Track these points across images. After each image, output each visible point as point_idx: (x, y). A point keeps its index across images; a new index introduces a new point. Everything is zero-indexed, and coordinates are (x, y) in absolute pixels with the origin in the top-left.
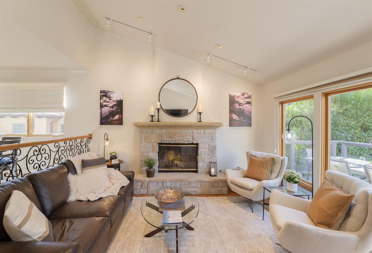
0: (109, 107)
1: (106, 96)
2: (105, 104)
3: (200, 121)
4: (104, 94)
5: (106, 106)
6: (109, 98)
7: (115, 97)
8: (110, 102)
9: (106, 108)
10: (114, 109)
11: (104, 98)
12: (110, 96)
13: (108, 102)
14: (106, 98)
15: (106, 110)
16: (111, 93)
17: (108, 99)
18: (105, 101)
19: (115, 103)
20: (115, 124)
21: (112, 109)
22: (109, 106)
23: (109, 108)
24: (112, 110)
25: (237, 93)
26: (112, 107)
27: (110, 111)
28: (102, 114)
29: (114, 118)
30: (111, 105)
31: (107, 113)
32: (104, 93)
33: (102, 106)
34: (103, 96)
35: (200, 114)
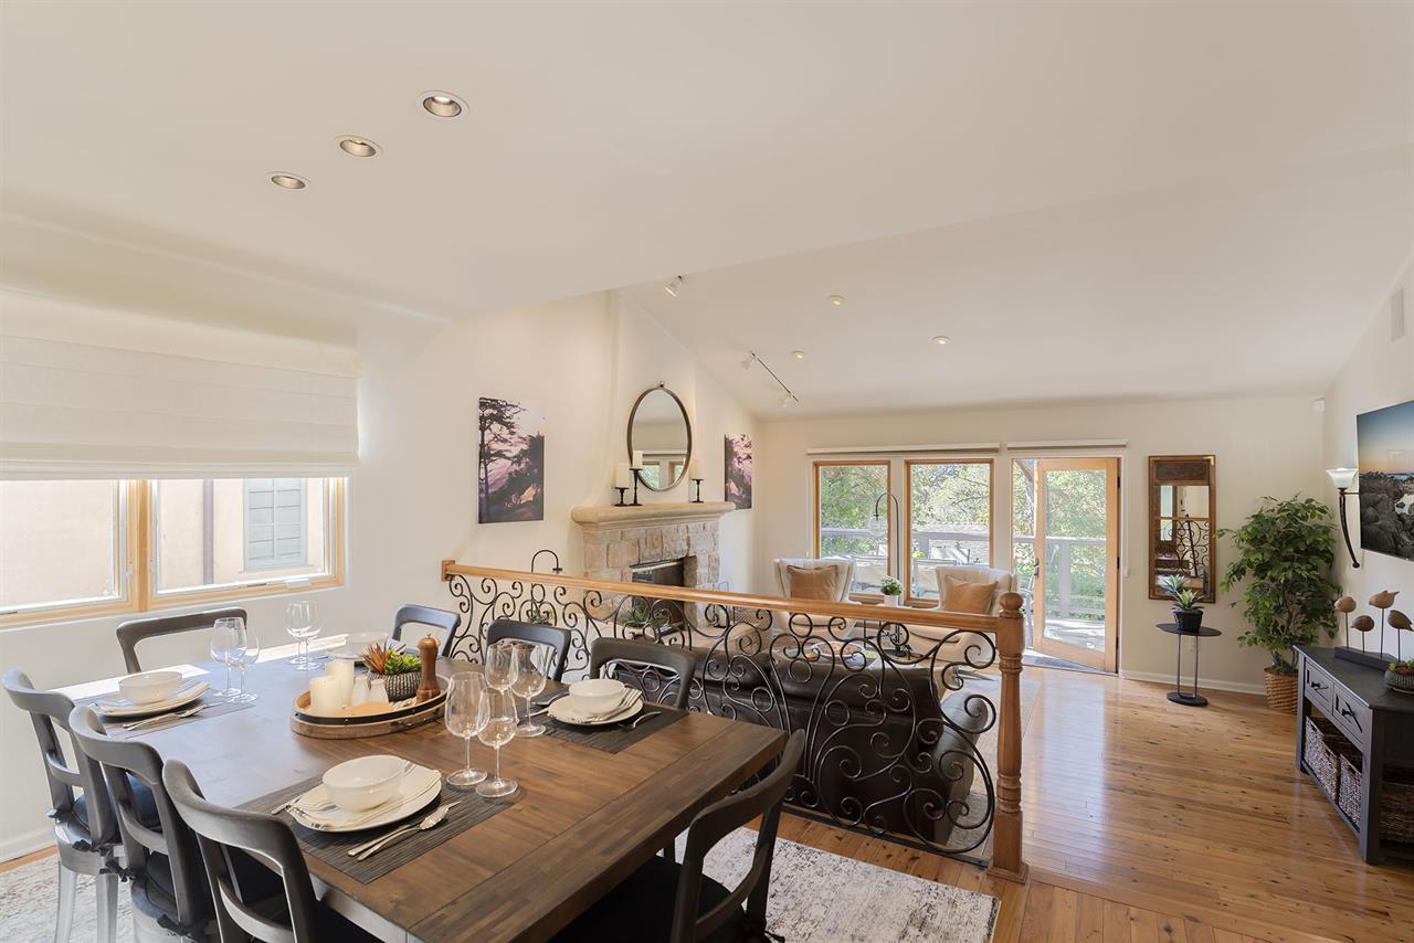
0: (509, 459)
1: (499, 419)
2: (496, 446)
3: (698, 501)
4: (493, 412)
5: (499, 454)
6: (509, 426)
7: (526, 425)
8: (513, 441)
9: (501, 462)
10: (523, 466)
11: (496, 427)
12: (512, 421)
13: (505, 441)
14: (499, 426)
15: (499, 468)
16: (513, 410)
17: (505, 433)
18: (497, 438)
19: (525, 447)
20: (526, 516)
21: (515, 467)
22: (507, 454)
23: (510, 462)
24: (518, 469)
25: (735, 436)
26: (518, 459)
27: (510, 474)
28: (490, 483)
29: (522, 496)
30: (515, 451)
31: (504, 481)
32: (494, 407)
33: (485, 455)
34: (493, 418)
35: (698, 482)
